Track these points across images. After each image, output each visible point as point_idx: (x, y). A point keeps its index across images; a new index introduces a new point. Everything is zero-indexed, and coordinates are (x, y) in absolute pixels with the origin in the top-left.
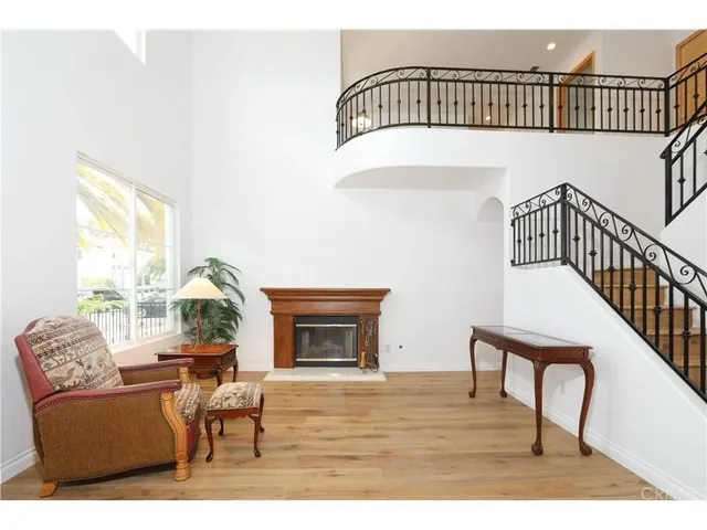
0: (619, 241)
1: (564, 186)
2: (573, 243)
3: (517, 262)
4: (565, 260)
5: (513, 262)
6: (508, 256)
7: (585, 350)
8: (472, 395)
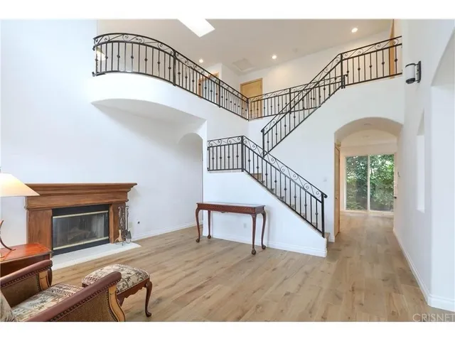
0: (270, 163)
1: (242, 137)
2: (247, 162)
3: (211, 169)
4: (243, 169)
5: (209, 170)
6: (205, 165)
8: (198, 241)
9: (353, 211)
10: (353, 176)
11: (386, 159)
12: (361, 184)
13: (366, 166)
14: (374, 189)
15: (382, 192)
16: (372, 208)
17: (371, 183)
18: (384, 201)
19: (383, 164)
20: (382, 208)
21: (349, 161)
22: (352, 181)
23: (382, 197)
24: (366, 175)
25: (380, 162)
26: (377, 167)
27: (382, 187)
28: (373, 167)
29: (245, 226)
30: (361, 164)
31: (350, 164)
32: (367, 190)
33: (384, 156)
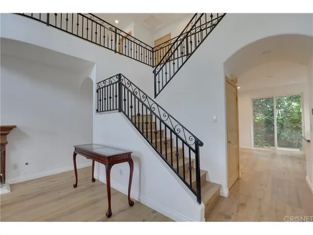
0: (141, 102)
1: (120, 75)
2: (123, 102)
3: (99, 111)
4: (120, 110)
6: (95, 107)
7: (129, 154)
8: (75, 186)
9: (261, 149)
10: (261, 117)
11: (292, 101)
12: (269, 123)
13: (272, 107)
14: (282, 128)
15: (289, 131)
16: (279, 146)
17: (277, 123)
18: (291, 139)
19: (289, 105)
20: (290, 145)
21: (257, 103)
22: (261, 121)
23: (290, 135)
24: (273, 115)
25: (286, 104)
26: (283, 108)
27: (289, 126)
28: (280, 109)
29: (121, 172)
30: (268, 106)
31: (258, 106)
32: (274, 129)
33: (290, 98)
